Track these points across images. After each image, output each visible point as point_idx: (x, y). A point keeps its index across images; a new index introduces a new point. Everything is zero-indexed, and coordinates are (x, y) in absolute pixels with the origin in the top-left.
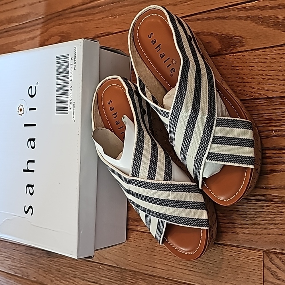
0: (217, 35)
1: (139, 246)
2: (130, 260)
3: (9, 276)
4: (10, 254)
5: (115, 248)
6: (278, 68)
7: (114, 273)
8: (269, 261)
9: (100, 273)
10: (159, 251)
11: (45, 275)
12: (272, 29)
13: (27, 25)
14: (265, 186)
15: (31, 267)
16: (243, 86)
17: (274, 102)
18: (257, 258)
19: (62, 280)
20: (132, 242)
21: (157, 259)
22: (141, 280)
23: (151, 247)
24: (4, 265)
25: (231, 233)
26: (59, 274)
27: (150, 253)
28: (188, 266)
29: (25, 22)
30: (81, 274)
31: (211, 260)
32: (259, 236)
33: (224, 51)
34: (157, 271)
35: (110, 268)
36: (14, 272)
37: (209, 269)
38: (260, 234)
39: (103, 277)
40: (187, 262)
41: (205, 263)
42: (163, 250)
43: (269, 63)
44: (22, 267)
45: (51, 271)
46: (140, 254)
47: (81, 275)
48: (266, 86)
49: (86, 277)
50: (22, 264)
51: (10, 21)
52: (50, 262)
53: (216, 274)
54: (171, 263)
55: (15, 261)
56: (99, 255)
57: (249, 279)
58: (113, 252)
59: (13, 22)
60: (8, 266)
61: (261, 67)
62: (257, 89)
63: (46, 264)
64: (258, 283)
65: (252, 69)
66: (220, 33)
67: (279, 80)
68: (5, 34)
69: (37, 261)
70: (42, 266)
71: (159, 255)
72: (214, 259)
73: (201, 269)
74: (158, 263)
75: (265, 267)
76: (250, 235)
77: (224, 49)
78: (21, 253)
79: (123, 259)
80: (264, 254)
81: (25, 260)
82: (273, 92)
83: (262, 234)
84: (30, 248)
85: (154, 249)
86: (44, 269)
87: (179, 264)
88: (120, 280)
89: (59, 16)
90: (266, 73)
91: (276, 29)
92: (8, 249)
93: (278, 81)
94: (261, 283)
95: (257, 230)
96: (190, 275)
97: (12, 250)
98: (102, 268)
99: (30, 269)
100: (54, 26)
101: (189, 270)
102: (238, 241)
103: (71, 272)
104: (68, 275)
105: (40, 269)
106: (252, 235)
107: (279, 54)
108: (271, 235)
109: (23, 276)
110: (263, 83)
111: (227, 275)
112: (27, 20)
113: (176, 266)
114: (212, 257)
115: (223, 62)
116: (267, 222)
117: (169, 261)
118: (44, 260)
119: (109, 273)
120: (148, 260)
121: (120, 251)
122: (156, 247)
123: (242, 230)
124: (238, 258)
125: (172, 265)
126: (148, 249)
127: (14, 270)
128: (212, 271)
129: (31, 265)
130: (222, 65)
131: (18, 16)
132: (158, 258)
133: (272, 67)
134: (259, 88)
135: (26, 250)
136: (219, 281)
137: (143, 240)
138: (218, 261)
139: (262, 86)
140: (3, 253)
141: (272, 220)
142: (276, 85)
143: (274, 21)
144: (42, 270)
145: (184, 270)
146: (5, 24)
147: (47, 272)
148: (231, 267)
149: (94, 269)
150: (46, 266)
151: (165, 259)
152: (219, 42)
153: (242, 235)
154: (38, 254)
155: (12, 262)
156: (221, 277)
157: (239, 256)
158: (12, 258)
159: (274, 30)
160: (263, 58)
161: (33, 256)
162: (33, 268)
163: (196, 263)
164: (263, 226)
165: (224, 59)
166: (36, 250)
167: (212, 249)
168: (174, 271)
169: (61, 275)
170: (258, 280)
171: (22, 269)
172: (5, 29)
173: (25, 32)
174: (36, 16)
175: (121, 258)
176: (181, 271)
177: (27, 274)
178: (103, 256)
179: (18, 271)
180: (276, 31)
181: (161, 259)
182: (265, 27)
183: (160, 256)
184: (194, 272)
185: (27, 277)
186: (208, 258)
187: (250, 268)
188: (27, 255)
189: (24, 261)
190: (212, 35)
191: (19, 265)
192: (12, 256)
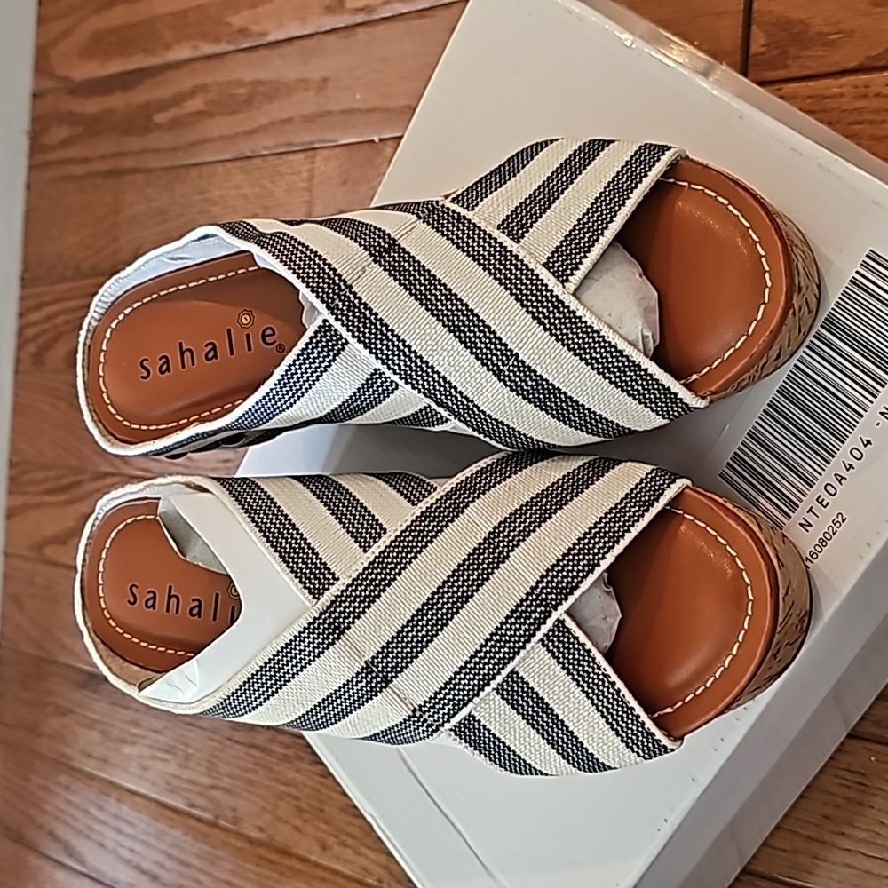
3: (168, 813)
11: (298, 823)
15: (250, 789)
19: (364, 845)
24: (150, 775)
26: (351, 824)
28: (879, 842)
36: (186, 802)
40: (877, 830)
44: (214, 787)
45: (322, 810)
60: (165, 779)
63: (305, 786)
69: (271, 770)
70: (292, 790)
78: (217, 737)
86: (296, 803)
87: (843, 834)
105: (280, 798)
109: (217, 817)
113: (825, 839)
118: (297, 771)
125: (812, 834)
127: (184, 794)
129: (251, 782)
140: (150, 734)
147: (306, 811)
150: (308, 791)
154: (275, 748)
155: (181, 766)
161: (258, 754)
162: (258, 796)
171: (216, 793)
179: (200, 801)
185: (235, 824)
188: (238, 747)
189: (223, 768)
191: (205, 780)
192: (182, 747)
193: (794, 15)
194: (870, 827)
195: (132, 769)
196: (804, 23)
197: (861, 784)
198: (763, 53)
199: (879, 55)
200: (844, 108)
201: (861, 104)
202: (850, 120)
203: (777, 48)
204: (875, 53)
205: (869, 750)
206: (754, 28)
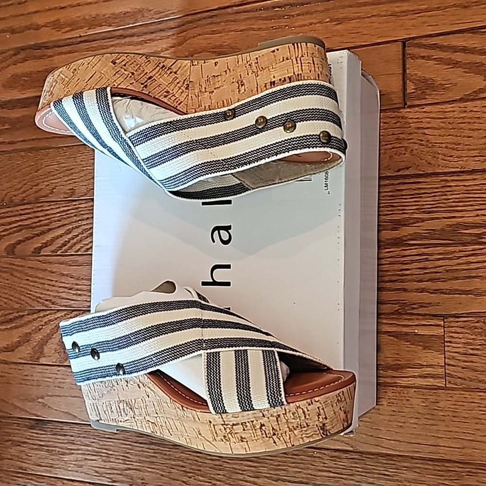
1: (399, 412)
2: (380, 436)
7: (346, 463)
9: (313, 465)
10: (442, 417)
11: (185, 479)
13: (136, 30)
15: (152, 466)
20: (385, 406)
21: (439, 430)
22: (405, 470)
23: (426, 411)
24: (84, 469)
27: (424, 421)
30: (271, 470)
34: (440, 451)
35: (336, 454)
36: (110, 480)
39: (321, 471)
42: (451, 415)
45: (200, 470)
46: (401, 424)
47: (270, 472)
49: (282, 475)
51: (94, 22)
54: (468, 435)
59: (100, 25)
60: (94, 470)
63: (188, 459)
68: (82, 45)
69: (165, 454)
71: (443, 424)
74: (442, 437)
78: (128, 443)
79: (364, 436)
85: (432, 415)
86: (183, 469)
89: (212, 17)
97: (104, 439)
98: (317, 455)
99: (150, 472)
100: (199, 35)
103: (246, 468)
104: (242, 474)
105: (173, 468)
117: (464, 433)
118: (182, 452)
119: (335, 464)
120: (420, 435)
122: (435, 411)
125: (471, 438)
126: (420, 415)
127: (108, 476)
131: (114, 14)
132: (441, 429)
137: (408, 400)
149: (301, 459)
151: (457, 429)
168: (476, 448)
169: (224, 475)
172: (80, 36)
173: (130, 44)
174: (157, 16)
177: (142, 481)
179: (120, 478)
181: (449, 430)
183: (447, 426)
188: (142, 445)
191: (122, 466)
192: (104, 451)
193: (427, 76)
195: (71, 469)
196: (432, 79)
198: (414, 93)
199: (470, 94)
200: (456, 116)
201: (463, 115)
202: (459, 122)
203: (420, 90)
204: (468, 93)
206: (408, 81)
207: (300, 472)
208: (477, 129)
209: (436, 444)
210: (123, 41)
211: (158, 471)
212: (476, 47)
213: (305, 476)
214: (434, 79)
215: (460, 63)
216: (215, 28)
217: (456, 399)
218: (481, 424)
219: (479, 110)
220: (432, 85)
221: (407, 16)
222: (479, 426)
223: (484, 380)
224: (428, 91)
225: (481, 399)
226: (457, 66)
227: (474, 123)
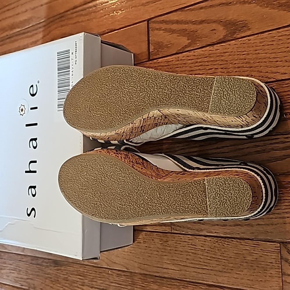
0: (222, 21)
1: (149, 247)
2: (140, 262)
4: (16, 265)
5: (124, 251)
6: (285, 49)
7: (123, 278)
8: (287, 252)
9: (109, 279)
10: (170, 251)
11: (52, 285)
12: (277, 10)
14: (278, 173)
15: (38, 277)
16: (250, 71)
17: (283, 85)
18: (273, 250)
20: (142, 243)
21: (168, 259)
22: (152, 283)
23: (161, 247)
24: (10, 278)
25: (245, 225)
26: (66, 283)
27: (161, 253)
28: (201, 264)
29: (28, 27)
30: (89, 281)
31: (225, 256)
32: (274, 226)
33: (229, 37)
34: (169, 272)
35: (119, 273)
36: (20, 285)
37: (223, 265)
38: (276, 224)
39: (112, 282)
40: (200, 260)
41: (219, 259)
42: (174, 249)
43: (276, 45)
44: (28, 279)
45: (58, 280)
46: (150, 255)
47: (89, 283)
48: (274, 68)
49: (94, 284)
50: (28, 275)
51: (12, 27)
52: (57, 271)
53: (230, 271)
54: (183, 262)
55: (21, 273)
56: (108, 259)
57: (266, 273)
58: (123, 255)
59: (15, 28)
60: (14, 279)
61: (268, 49)
62: (265, 73)
63: (53, 274)
64: (276, 277)
65: (259, 53)
66: (225, 19)
67: (287, 61)
68: (8, 40)
69: (43, 271)
70: (49, 276)
71: (170, 255)
72: (229, 255)
73: (215, 267)
74: (170, 263)
75: (282, 259)
76: (264, 226)
77: (230, 35)
78: (28, 263)
79: (132, 262)
80: (281, 246)
81: (31, 271)
82: (282, 74)
83: (278, 224)
84: (36, 258)
85: (165, 249)
86: (51, 279)
87: (192, 263)
88: (130, 285)
89: (61, 17)
90: (273, 55)
91: (281, 10)
92: (14, 261)
93: (287, 63)
94: (279, 276)
95: (272, 220)
96: (204, 273)
97: (17, 261)
98: (111, 273)
99: (37, 281)
100: (56, 28)
101: (202, 269)
102: (253, 233)
103: (78, 280)
104: (76, 283)
105: (46, 279)
106: (267, 226)
107: (285, 35)
108: (287, 224)
110: (271, 66)
111: (243, 271)
112: (30, 24)
113: (188, 265)
114: (227, 253)
115: (229, 49)
116: (282, 211)
117: (181, 261)
118: (51, 270)
119: (119, 279)
120: (159, 262)
121: (130, 254)
122: (166, 247)
123: (256, 221)
124: (254, 252)
125: (184, 264)
126: (159, 249)
127: (19, 282)
128: (227, 268)
129: (38, 275)
130: (228, 51)
131: (20, 21)
133: (280, 49)
134: (267, 71)
135: (32, 260)
136: (234, 278)
137: (153, 240)
138: (232, 257)
139: (270, 69)
140: (9, 266)
141: (287, 208)
142: (284, 67)
143: (278, 2)
144: (49, 280)
145: (197, 269)
146: (7, 31)
147: (54, 282)
148: (247, 262)
149: (103, 275)
150: (54, 275)
151: (177, 259)
152: (224, 29)
153: (257, 226)
154: (44, 264)
155: (18, 274)
156: (237, 273)
157: (254, 249)
158: (18, 270)
159: (279, 12)
160: (270, 40)
161: (39, 266)
162: (40, 279)
163: (210, 261)
164: (278, 215)
165: (229, 46)
166: (42, 260)
167: (225, 244)
168: (187, 271)
169: (69, 284)
170: (276, 273)
171: (28, 280)
172: (7, 35)
173: (27, 37)
174: (38, 20)
175: (131, 261)
176: (194, 271)
177: (34, 286)
178: (112, 260)
179: (24, 284)
180: (282, 12)
181: (173, 259)
182: (270, 9)
183: (172, 256)
184: (207, 270)
186: (221, 254)
187: (267, 261)
188: (34, 265)
190: (216, 22)
191: (25, 277)
192: (18, 268)
193: (160, 41)
194: (198, 260)
195: (4, 278)
196: (162, 42)
197: (195, 248)
198: (153, 51)
199: (180, 49)
200: (174, 64)
201: (177, 63)
202: (175, 67)
203: (156, 49)
204: (179, 49)
205: (196, 238)
206: (150, 45)
207: (102, 283)
208: (184, 71)
209: (167, 268)
210: (24, 36)
211: (40, 280)
212: (183, 20)
213: (105, 285)
214: (163, 42)
215: (175, 31)
216: (63, 23)
217: (176, 239)
218: (189, 256)
219: (185, 59)
220: (162, 46)
221: (149, 5)
222: (188, 257)
223: (190, 227)
224: (160, 50)
225: (189, 239)
226: (174, 32)
227: (183, 67)
